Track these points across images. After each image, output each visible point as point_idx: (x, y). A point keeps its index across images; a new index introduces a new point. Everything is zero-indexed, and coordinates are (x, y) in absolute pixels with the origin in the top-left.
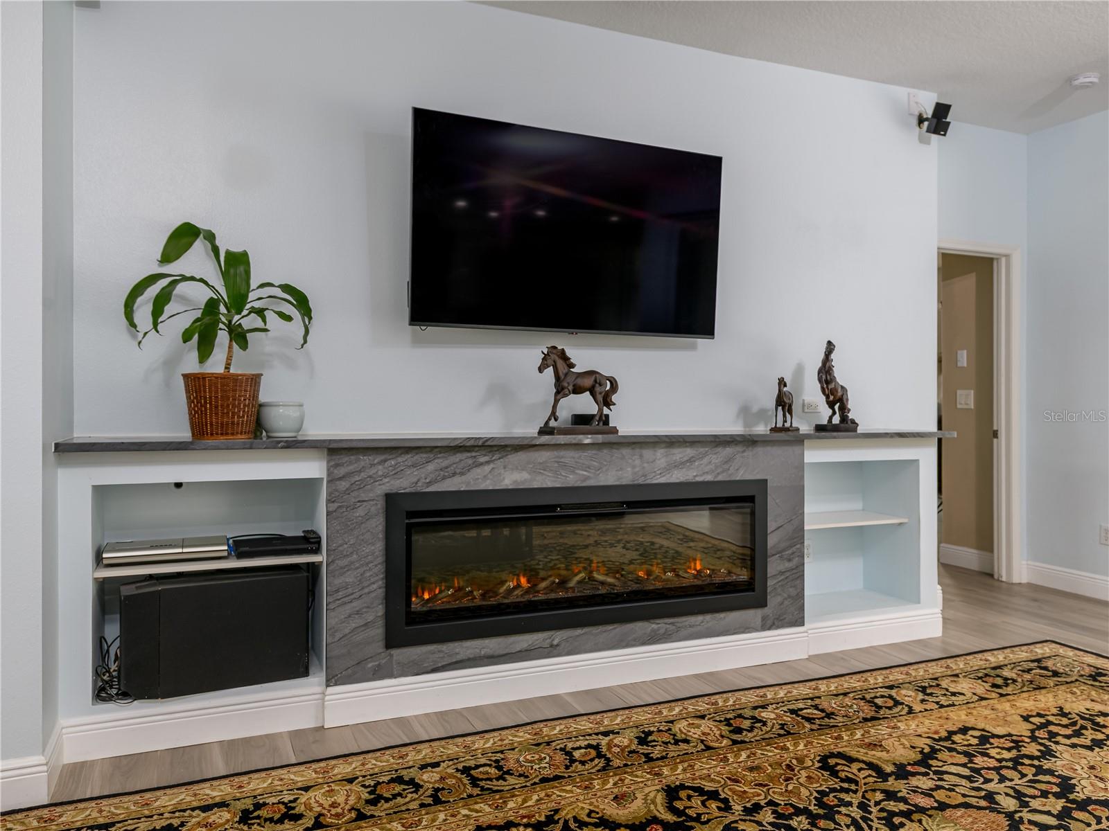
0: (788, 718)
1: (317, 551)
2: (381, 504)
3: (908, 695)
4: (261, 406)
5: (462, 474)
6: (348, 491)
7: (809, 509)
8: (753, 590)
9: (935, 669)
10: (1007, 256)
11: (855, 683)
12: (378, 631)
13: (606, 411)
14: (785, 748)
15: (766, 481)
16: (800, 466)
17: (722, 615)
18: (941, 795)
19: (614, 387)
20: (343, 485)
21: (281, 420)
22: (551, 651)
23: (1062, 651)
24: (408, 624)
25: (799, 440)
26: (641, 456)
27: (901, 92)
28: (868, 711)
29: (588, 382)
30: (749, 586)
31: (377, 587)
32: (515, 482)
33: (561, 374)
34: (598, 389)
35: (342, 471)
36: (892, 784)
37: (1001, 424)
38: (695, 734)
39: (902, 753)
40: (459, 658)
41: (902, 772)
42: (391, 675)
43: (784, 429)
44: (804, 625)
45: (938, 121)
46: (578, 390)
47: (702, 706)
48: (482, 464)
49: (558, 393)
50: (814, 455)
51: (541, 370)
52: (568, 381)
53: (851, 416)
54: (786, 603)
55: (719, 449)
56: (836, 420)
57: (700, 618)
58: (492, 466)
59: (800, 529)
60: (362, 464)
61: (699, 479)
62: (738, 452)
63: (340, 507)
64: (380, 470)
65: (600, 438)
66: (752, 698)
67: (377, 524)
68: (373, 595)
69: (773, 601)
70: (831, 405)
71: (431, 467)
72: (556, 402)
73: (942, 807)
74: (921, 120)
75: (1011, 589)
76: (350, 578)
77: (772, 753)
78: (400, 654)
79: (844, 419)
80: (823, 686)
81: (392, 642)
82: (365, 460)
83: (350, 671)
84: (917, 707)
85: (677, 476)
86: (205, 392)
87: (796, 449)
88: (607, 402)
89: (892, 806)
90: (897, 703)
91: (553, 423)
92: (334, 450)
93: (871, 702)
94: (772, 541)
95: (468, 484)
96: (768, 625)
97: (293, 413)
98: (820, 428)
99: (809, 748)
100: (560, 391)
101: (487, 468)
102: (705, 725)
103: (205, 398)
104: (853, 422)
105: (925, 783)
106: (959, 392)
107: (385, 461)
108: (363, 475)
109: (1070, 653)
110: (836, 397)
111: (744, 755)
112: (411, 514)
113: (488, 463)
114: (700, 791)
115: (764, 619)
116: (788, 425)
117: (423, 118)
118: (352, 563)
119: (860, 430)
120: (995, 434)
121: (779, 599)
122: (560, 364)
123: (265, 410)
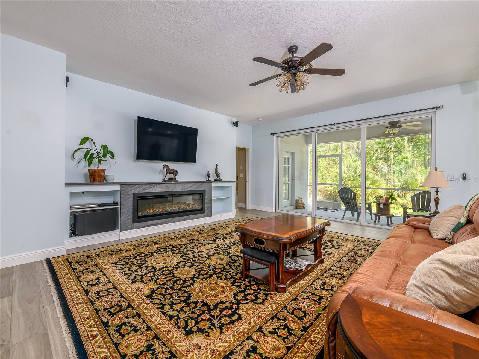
0: (209, 230)
1: (117, 205)
2: (132, 195)
3: (229, 225)
4: (105, 176)
5: (148, 189)
6: (125, 193)
7: (213, 196)
8: (203, 210)
9: (233, 222)
10: (249, 148)
11: (220, 225)
12: (131, 220)
13: (175, 177)
14: (208, 234)
15: (205, 190)
16: (211, 187)
17: (197, 215)
18: (231, 236)
19: (177, 172)
20: (124, 192)
21: (109, 179)
22: (165, 223)
23: (254, 218)
24: (137, 219)
25: (211, 182)
26: (182, 186)
27: (230, 118)
28: (222, 228)
29: (172, 172)
31: (131, 212)
32: (158, 191)
33: (167, 170)
34: (174, 173)
35: (124, 189)
36: (224, 236)
37: (247, 180)
38: (193, 233)
39: (226, 232)
40: (147, 225)
41: (226, 234)
42: (134, 229)
43: (208, 180)
44: (211, 216)
45: (236, 124)
46: (170, 173)
47: (194, 230)
48: (152, 187)
49: (166, 173)
50: (214, 185)
51: (163, 169)
52: (168, 171)
53: (220, 178)
54: (209, 212)
55: (197, 184)
56: (218, 179)
57: (193, 215)
58: (154, 188)
59: (211, 199)
60: (128, 187)
61: (193, 190)
62: (200, 185)
63: (123, 196)
64: (132, 188)
65: (175, 182)
66: (203, 228)
67: (131, 199)
68: (130, 213)
70: (217, 176)
71: (142, 188)
72: (166, 175)
73: (231, 237)
74: (234, 123)
75: (248, 210)
76: (125, 210)
77: (206, 234)
78: (135, 224)
79: (219, 179)
80: (215, 226)
81: (134, 222)
82: (129, 186)
83: (125, 228)
84: (230, 227)
85: (189, 189)
86: (94, 173)
87: (211, 183)
88: (176, 175)
89: (224, 238)
90: (226, 227)
91: (165, 179)
92: (122, 184)
93: (223, 227)
94: (206, 201)
95: (149, 191)
97: (112, 177)
98: (215, 180)
99: (212, 233)
100: (167, 173)
101: (153, 188)
102: (195, 232)
103: (94, 174)
104: (221, 179)
105: (229, 235)
106: (241, 174)
107: (133, 187)
108: (128, 190)
109: (255, 218)
110: (218, 175)
111: (201, 235)
112: (138, 197)
113: (153, 187)
114: (195, 240)
115: (205, 215)
116: (209, 180)
117: (138, 117)
118: (126, 207)
119: (222, 181)
120: (246, 182)
121: (207, 212)
122: (167, 168)
123: (106, 177)
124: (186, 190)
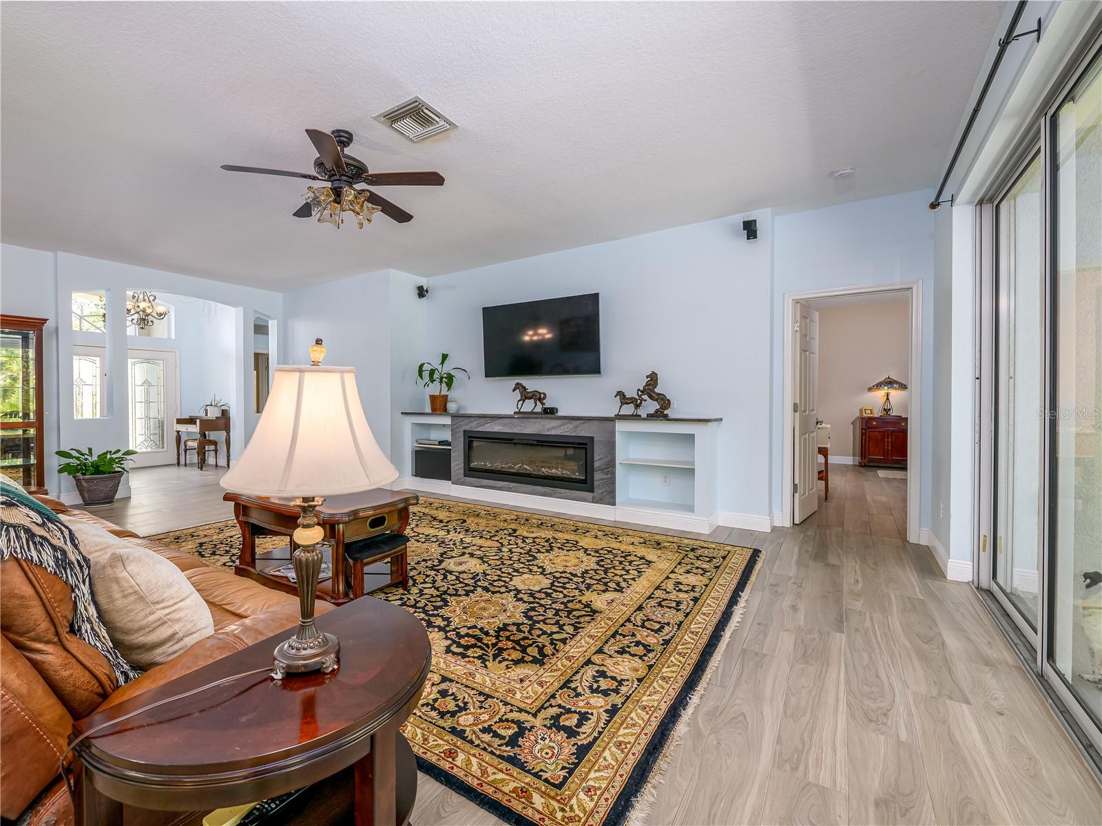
1: (450, 445)
2: (463, 433)
8: (587, 484)
12: (463, 472)
15: (593, 437)
16: (614, 431)
17: (574, 491)
19: (545, 397)
20: (454, 427)
22: (509, 490)
24: (470, 471)
29: (534, 395)
30: (584, 482)
31: (462, 458)
33: (521, 392)
35: (454, 423)
42: (466, 485)
44: (615, 506)
46: (527, 398)
50: (621, 427)
51: (514, 390)
52: (526, 395)
54: (605, 494)
55: (572, 422)
59: (613, 461)
61: (563, 434)
62: (581, 424)
63: (454, 433)
64: (463, 423)
67: (462, 439)
68: (462, 461)
69: (598, 492)
71: (475, 423)
72: (519, 403)
76: (456, 454)
81: (465, 475)
83: (456, 481)
85: (554, 432)
91: (516, 410)
94: (596, 464)
96: (594, 501)
100: (521, 399)
107: (464, 420)
108: (460, 424)
112: (470, 437)
113: (490, 422)
115: (593, 498)
121: (601, 491)
122: (522, 388)
124: (548, 433)
